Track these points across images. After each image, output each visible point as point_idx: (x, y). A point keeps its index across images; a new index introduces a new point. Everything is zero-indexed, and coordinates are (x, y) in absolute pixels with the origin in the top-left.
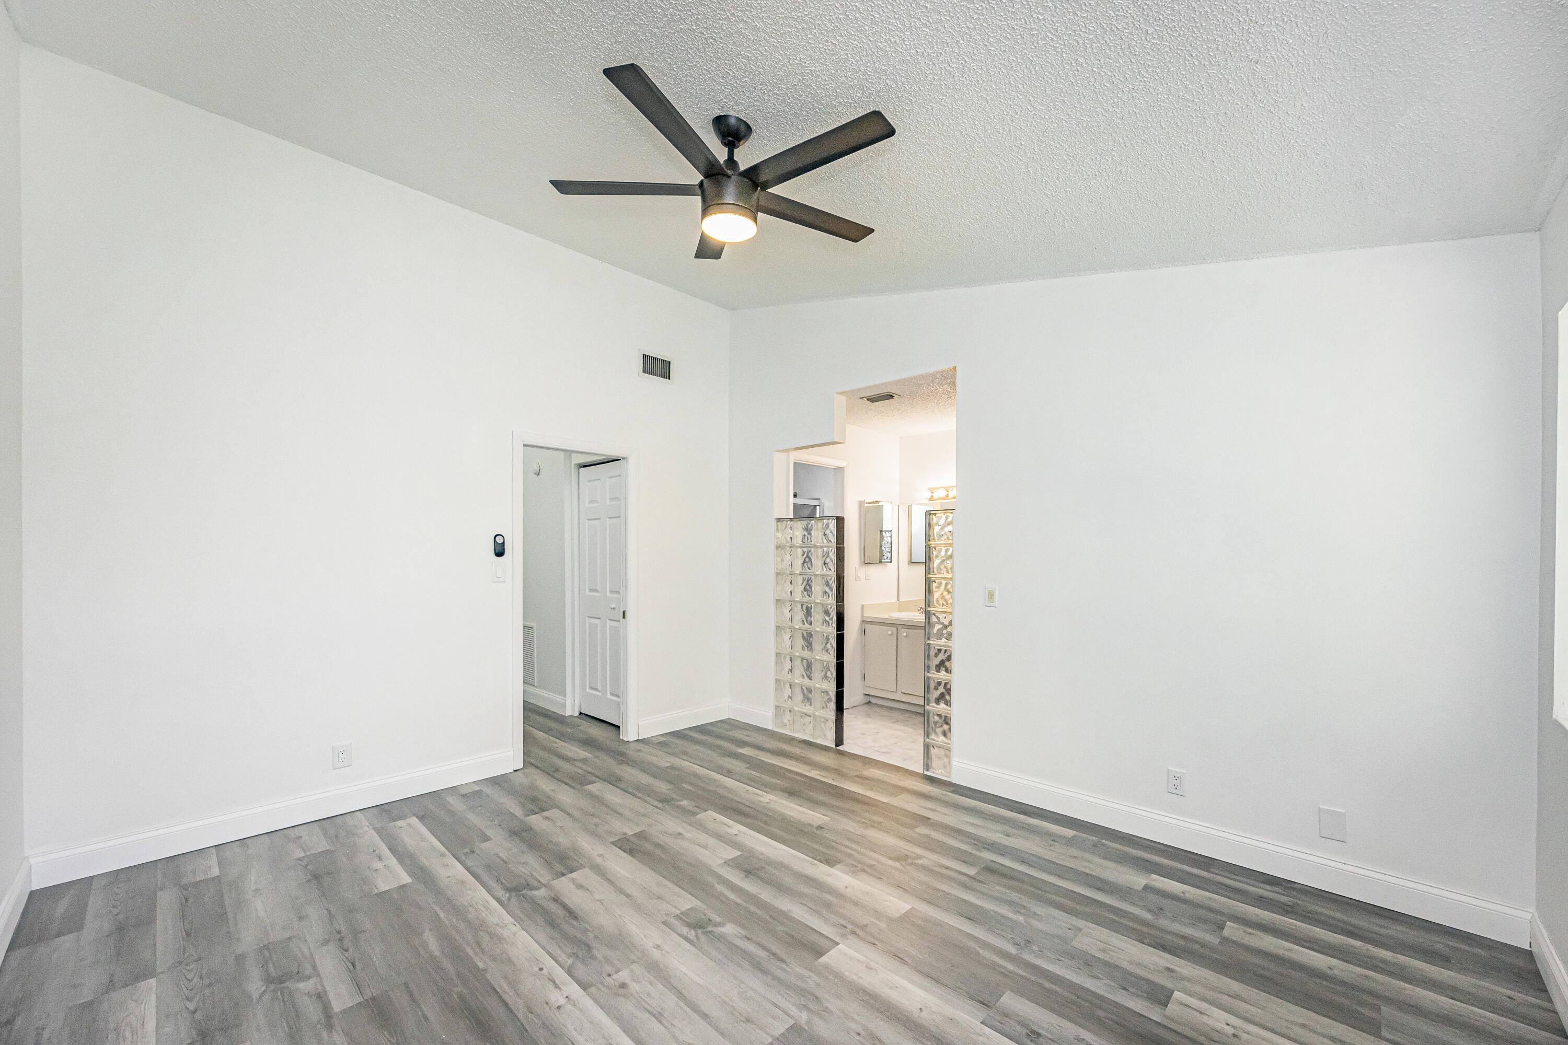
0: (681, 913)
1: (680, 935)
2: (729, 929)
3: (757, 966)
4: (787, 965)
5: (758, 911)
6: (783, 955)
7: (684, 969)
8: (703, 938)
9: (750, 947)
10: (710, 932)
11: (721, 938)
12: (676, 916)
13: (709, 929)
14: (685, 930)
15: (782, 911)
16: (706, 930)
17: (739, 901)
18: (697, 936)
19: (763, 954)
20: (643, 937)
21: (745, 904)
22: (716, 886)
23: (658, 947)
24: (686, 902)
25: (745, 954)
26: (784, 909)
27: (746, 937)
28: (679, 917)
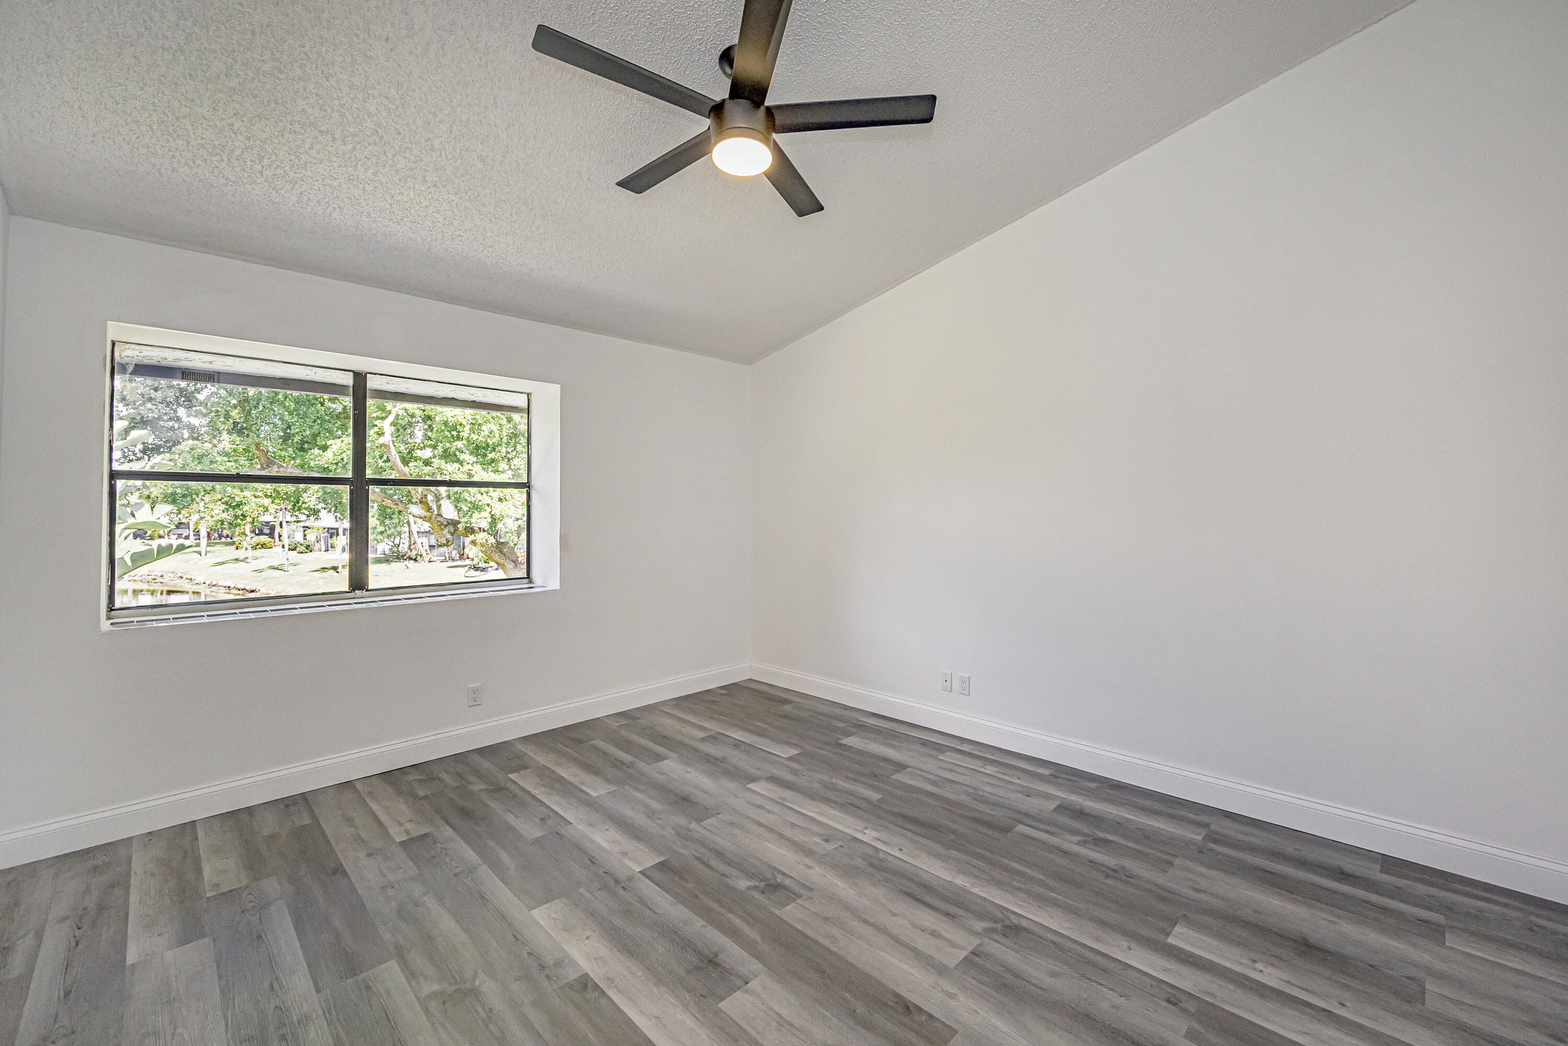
0: (796, 900)
1: (792, 878)
2: (743, 884)
3: (719, 854)
4: (694, 855)
5: (711, 904)
6: (696, 863)
7: (781, 851)
8: (769, 876)
9: (723, 868)
10: (762, 881)
11: (751, 876)
12: (799, 896)
13: (763, 884)
14: (787, 882)
15: (682, 904)
16: (766, 883)
17: (730, 916)
18: (775, 878)
19: (713, 863)
20: (827, 875)
21: (723, 911)
22: (758, 938)
23: (809, 867)
24: (791, 913)
25: (730, 863)
26: (681, 907)
27: (727, 876)
28: (797, 896)
